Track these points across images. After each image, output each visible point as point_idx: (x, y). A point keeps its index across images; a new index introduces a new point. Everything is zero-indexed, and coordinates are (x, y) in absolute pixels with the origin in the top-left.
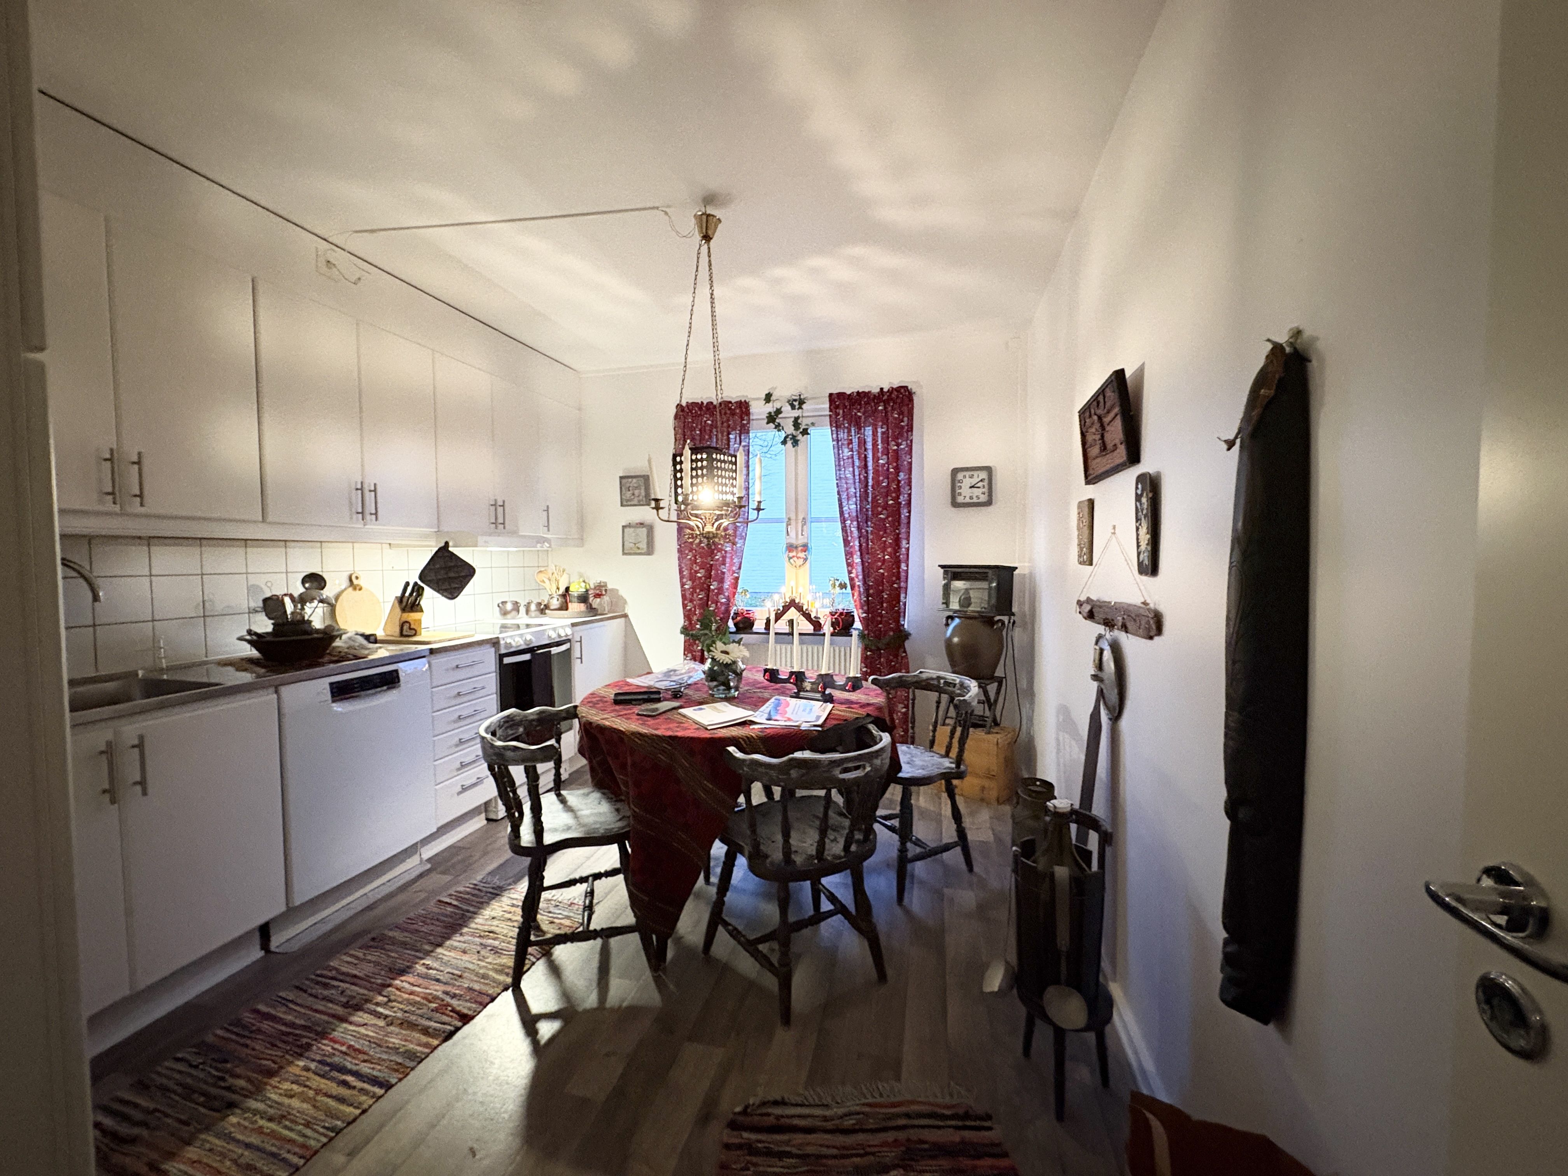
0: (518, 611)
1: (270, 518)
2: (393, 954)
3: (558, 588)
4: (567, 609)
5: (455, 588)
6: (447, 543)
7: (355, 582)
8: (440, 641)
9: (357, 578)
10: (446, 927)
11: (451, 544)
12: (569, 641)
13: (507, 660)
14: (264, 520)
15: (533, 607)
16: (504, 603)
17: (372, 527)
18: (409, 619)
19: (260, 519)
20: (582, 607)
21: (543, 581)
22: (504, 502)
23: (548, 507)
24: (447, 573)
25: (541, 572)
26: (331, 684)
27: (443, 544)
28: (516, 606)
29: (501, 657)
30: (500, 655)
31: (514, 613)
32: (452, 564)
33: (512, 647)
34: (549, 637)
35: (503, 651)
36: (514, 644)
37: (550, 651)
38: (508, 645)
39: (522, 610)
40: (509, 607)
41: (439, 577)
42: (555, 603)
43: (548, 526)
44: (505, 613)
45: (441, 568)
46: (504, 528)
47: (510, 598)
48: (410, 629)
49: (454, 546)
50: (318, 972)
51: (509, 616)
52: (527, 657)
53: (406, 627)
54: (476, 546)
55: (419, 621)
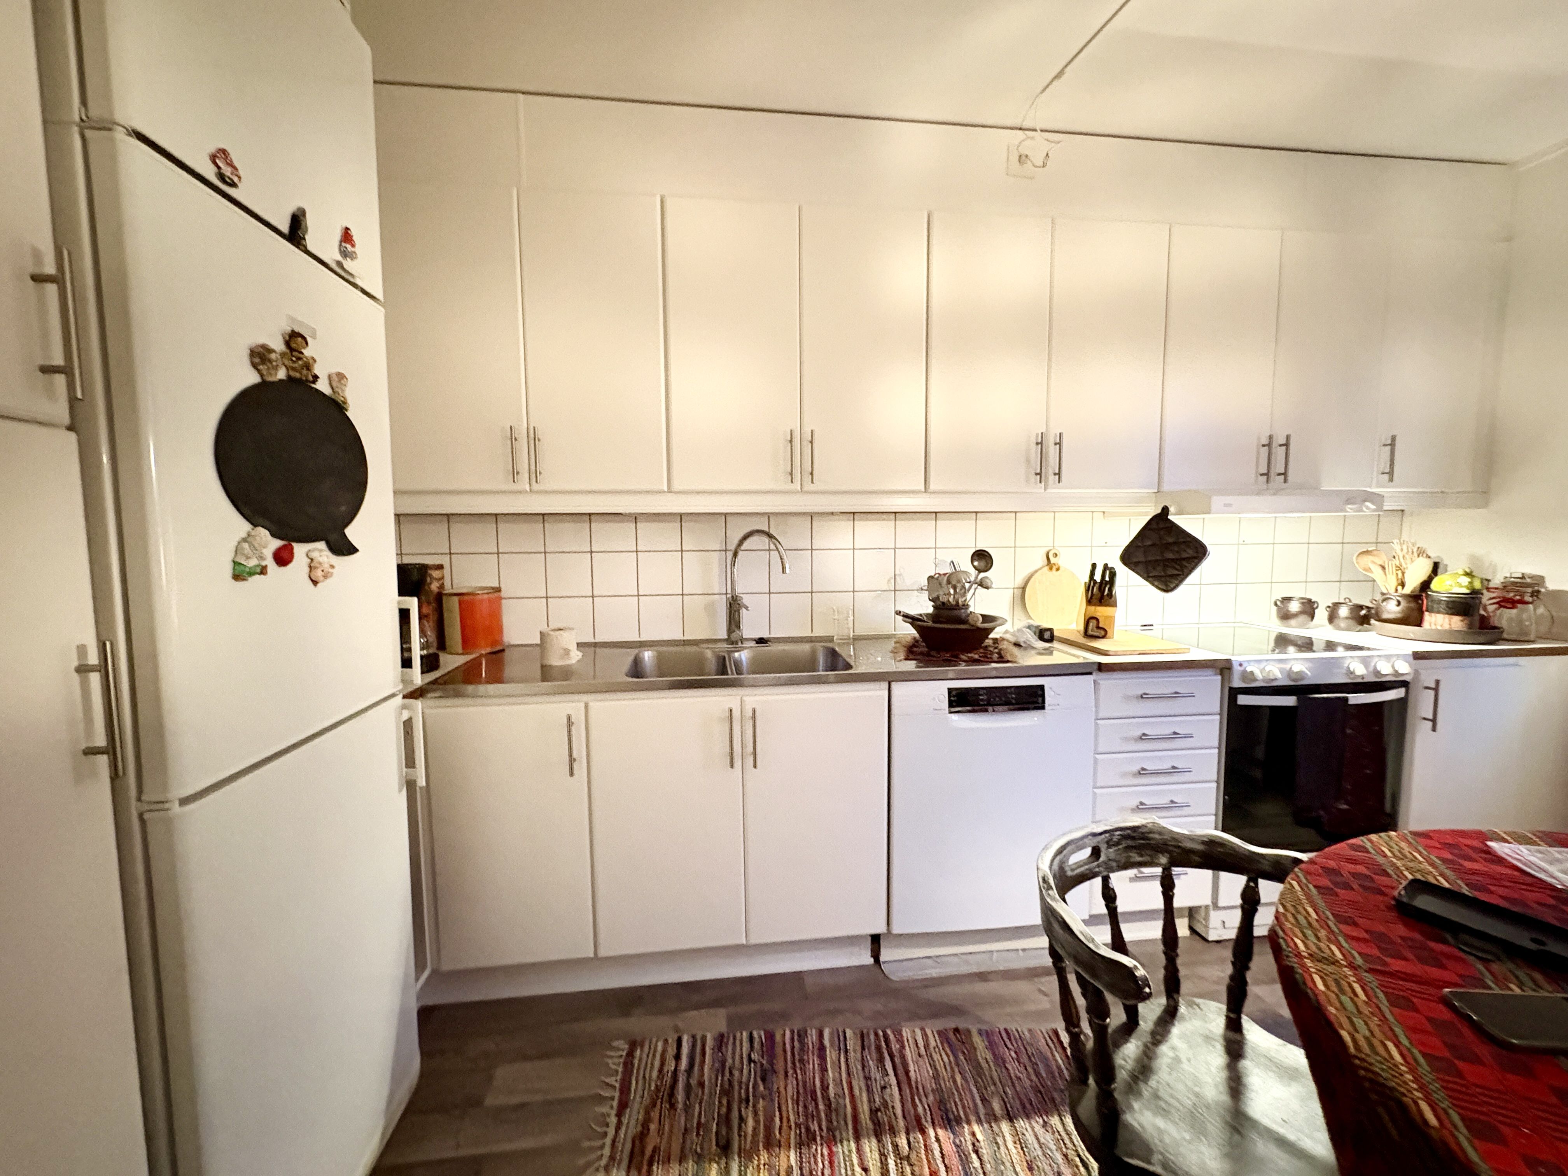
0: (1312, 617)
1: (933, 487)
2: (958, 1078)
3: (1403, 585)
4: (1419, 623)
5: (1172, 576)
6: (1165, 510)
7: (1053, 560)
8: (1124, 654)
9: (1056, 555)
10: (1037, 1091)
11: (1172, 509)
12: (1405, 684)
13: (1243, 700)
14: (926, 491)
15: (1344, 612)
16: (1288, 599)
17: (1055, 490)
18: (1097, 615)
19: (923, 490)
20: (1456, 623)
21: (1369, 570)
22: (1288, 437)
23: (1394, 438)
24: (1162, 553)
25: (1367, 552)
26: (950, 690)
27: (1159, 511)
28: (1309, 608)
29: (1234, 693)
30: (1231, 689)
31: (1303, 618)
32: (1171, 540)
33: (1256, 680)
34: (1351, 673)
35: (1237, 683)
36: (1259, 675)
37: (1346, 699)
38: (1247, 676)
39: (1321, 614)
40: (1294, 607)
41: (1150, 558)
42: (1392, 609)
43: (1391, 473)
44: (1285, 616)
45: (1153, 545)
46: (1285, 481)
47: (1298, 592)
48: (1098, 627)
49: (1179, 513)
50: (889, 1032)
51: (1293, 622)
52: (1290, 701)
53: (1092, 624)
54: (1209, 513)
55: (1111, 619)
